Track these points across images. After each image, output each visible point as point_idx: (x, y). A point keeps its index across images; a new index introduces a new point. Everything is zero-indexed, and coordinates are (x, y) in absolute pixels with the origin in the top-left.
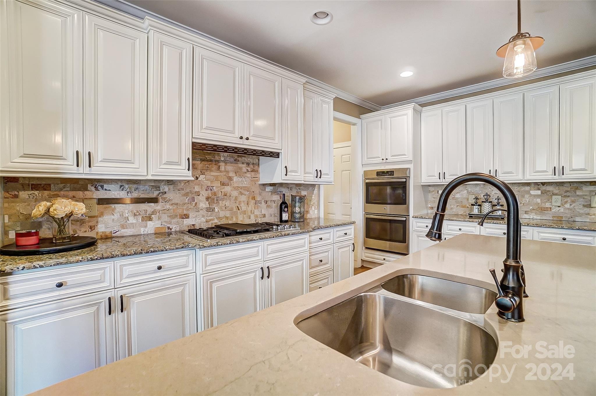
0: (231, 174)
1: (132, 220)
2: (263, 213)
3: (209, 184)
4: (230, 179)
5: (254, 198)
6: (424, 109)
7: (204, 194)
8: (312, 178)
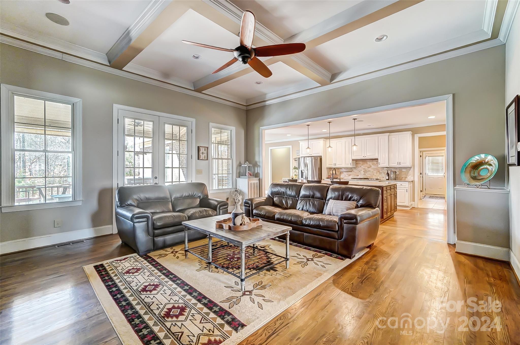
0: (371, 165)
1: (347, 176)
2: (383, 176)
4: (371, 166)
5: (379, 172)
8: (395, 165)
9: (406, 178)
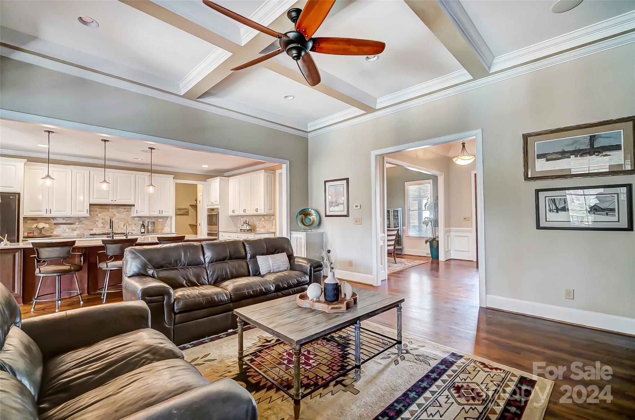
0: (115, 213)
1: (67, 230)
2: (133, 229)
3: (103, 217)
4: (115, 215)
5: (128, 223)
6: (230, 178)
7: (101, 221)
8: (156, 214)
9: (163, 229)
